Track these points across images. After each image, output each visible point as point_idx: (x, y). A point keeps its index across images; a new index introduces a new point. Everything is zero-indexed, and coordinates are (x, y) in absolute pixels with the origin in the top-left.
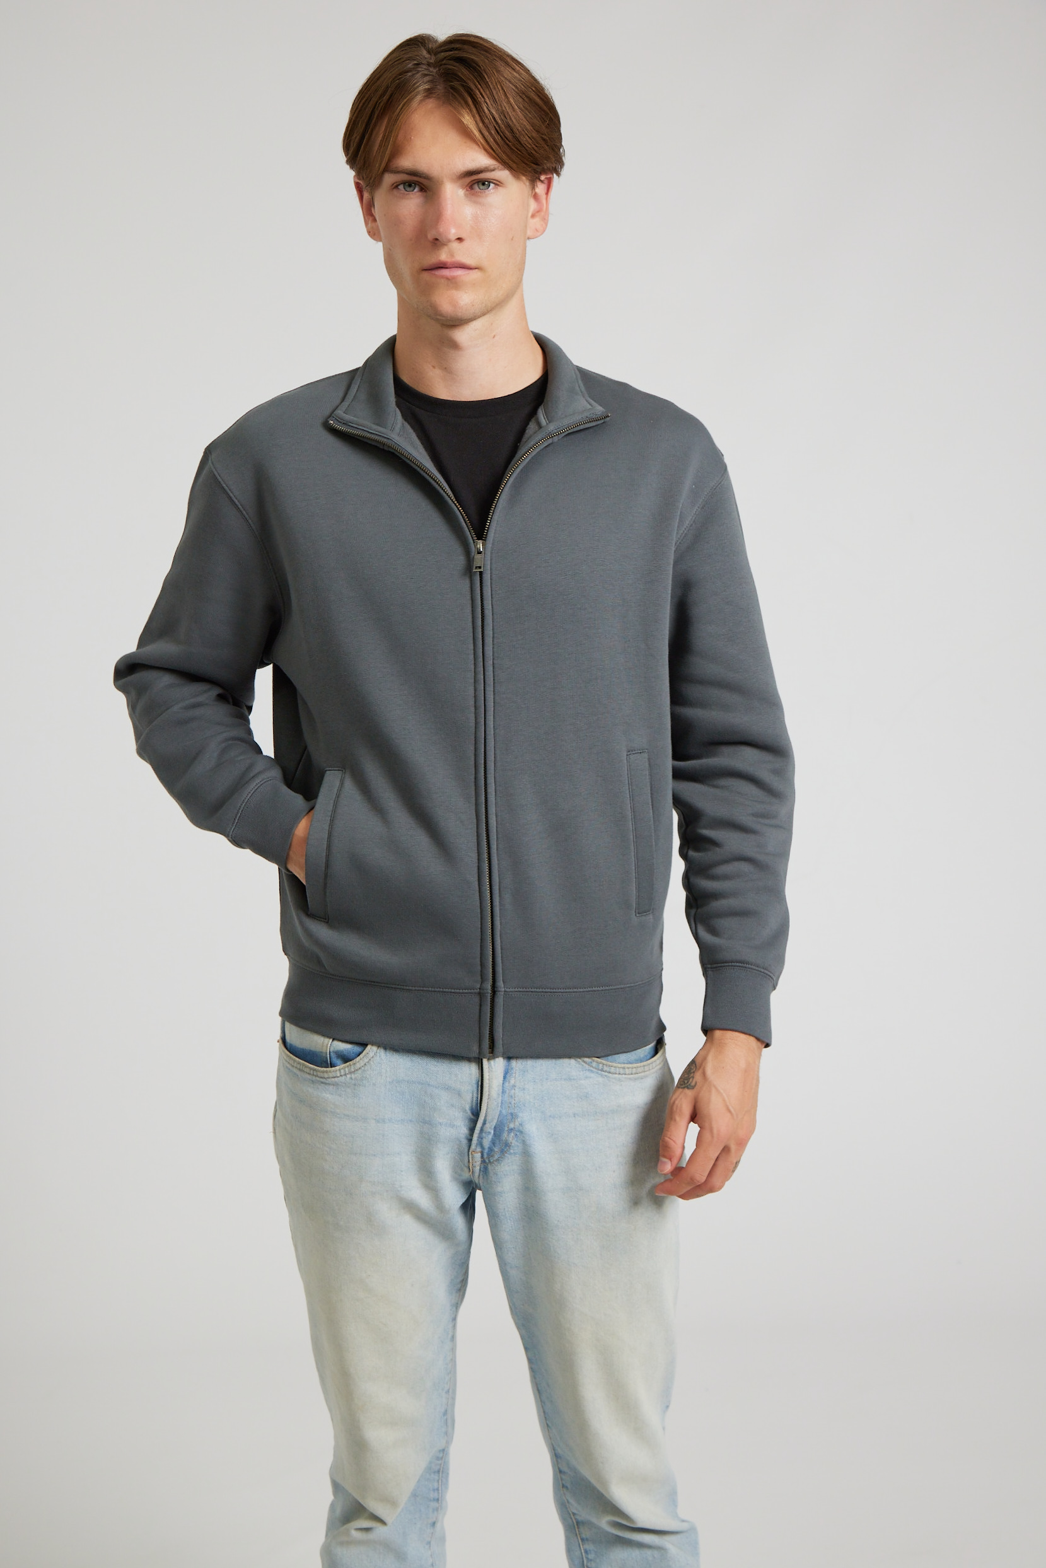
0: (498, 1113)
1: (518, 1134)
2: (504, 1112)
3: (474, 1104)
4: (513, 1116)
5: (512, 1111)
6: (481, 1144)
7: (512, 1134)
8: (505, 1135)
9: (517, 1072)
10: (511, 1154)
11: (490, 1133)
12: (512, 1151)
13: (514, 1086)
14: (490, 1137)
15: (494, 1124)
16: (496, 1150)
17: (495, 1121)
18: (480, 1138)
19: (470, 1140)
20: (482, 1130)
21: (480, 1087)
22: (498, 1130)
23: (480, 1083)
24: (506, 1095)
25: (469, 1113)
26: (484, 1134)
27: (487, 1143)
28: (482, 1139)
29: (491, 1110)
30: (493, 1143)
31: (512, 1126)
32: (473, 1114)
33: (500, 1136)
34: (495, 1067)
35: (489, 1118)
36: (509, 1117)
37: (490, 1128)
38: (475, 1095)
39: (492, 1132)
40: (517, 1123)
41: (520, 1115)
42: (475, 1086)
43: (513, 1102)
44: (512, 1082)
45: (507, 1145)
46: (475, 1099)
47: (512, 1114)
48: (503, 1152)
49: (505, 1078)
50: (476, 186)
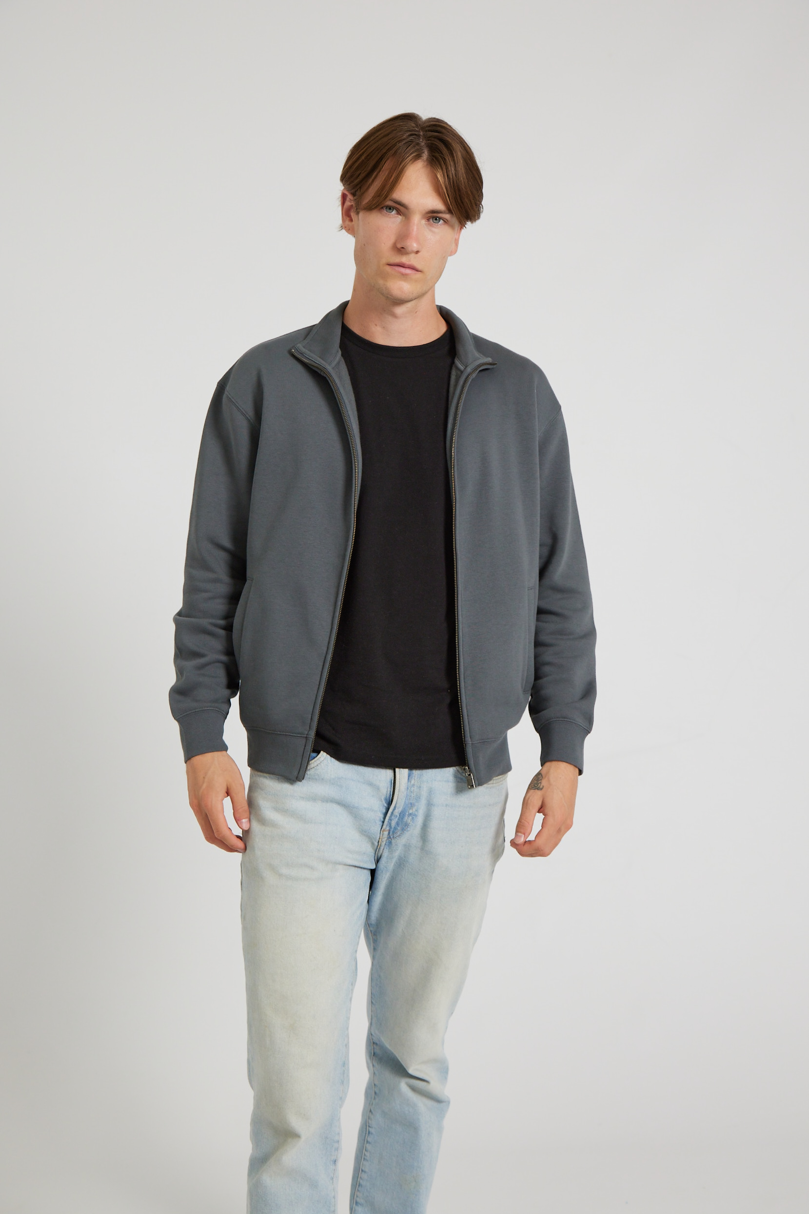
0: (403, 803)
1: (414, 817)
2: (407, 801)
3: (388, 796)
4: (412, 805)
5: (412, 802)
6: (390, 824)
7: (411, 817)
8: (406, 818)
9: (416, 776)
10: (408, 831)
11: (397, 816)
12: (409, 829)
13: (414, 785)
14: (397, 819)
15: (400, 810)
16: (399, 828)
17: (402, 807)
18: (390, 820)
19: (383, 822)
20: (392, 813)
21: (393, 784)
22: (402, 814)
23: (393, 782)
24: (409, 791)
25: (384, 802)
26: (393, 817)
27: (393, 823)
28: (391, 820)
29: (400, 800)
30: (398, 824)
31: (411, 811)
32: (386, 803)
33: (402, 819)
34: (402, 774)
35: (397, 805)
36: (410, 805)
37: (397, 812)
38: (389, 789)
39: (398, 816)
40: (414, 810)
41: (417, 804)
42: (389, 784)
43: (413, 795)
44: (413, 782)
45: (407, 825)
46: (388, 792)
47: (411, 804)
48: (403, 830)
49: (408, 779)
50: (431, 220)
